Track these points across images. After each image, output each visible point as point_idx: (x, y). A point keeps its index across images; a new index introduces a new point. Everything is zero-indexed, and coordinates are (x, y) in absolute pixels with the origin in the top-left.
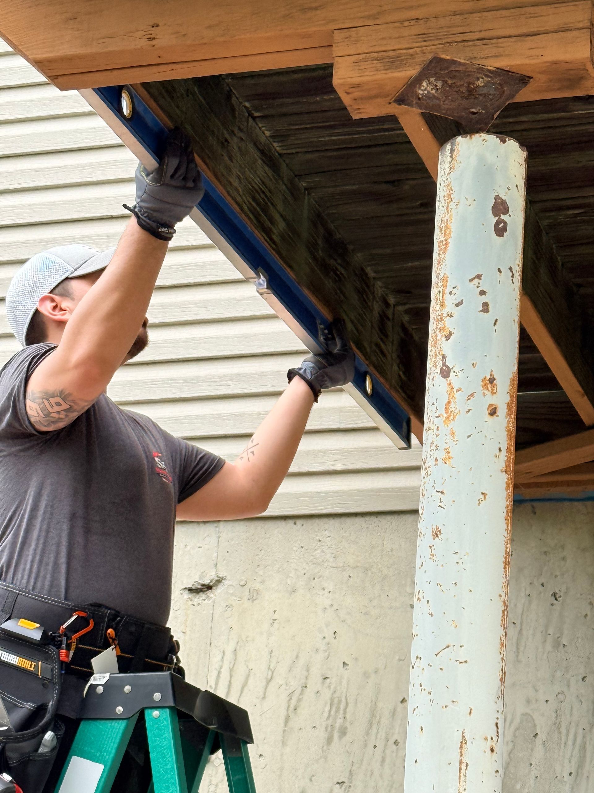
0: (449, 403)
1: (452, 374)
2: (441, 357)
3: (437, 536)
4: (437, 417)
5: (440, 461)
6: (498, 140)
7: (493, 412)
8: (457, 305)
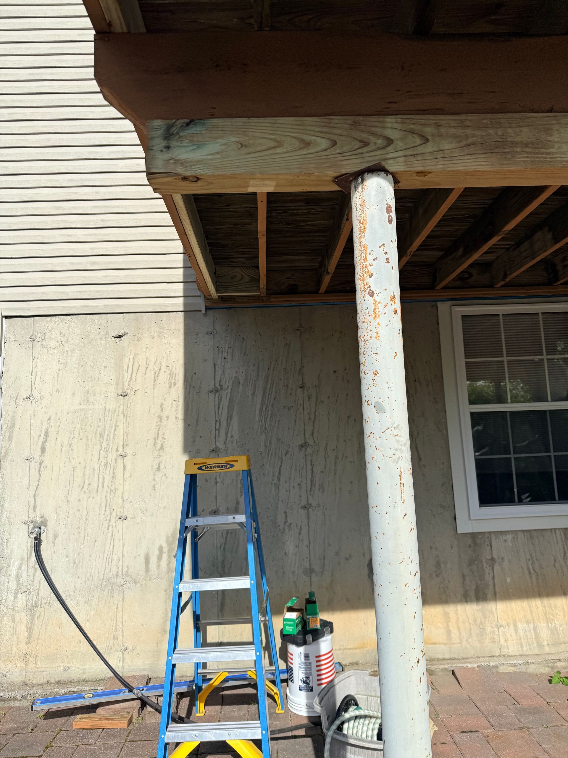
0: (375, 309)
1: (375, 294)
2: (368, 286)
3: (376, 375)
4: (369, 316)
5: (373, 338)
6: (385, 174)
7: (396, 313)
8: (374, 260)
